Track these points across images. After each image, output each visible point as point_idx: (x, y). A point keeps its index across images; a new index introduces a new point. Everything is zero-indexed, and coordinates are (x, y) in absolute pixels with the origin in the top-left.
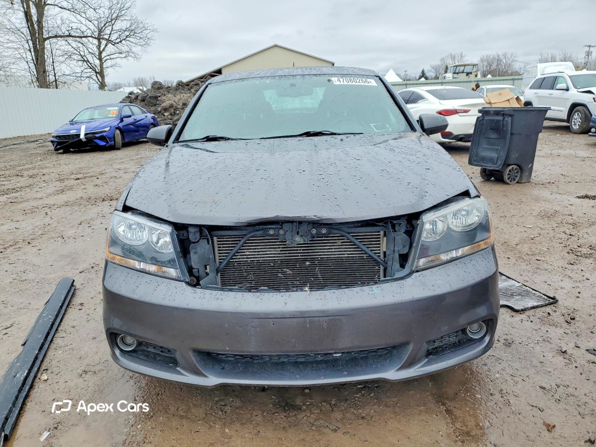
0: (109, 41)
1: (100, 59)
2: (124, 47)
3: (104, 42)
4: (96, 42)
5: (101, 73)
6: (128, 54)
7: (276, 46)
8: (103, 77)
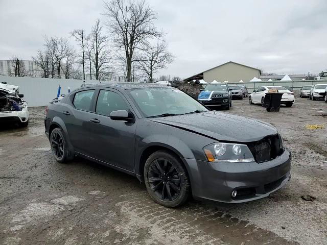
0: (155, 62)
1: (151, 69)
2: (161, 64)
3: (153, 62)
4: (150, 62)
5: (151, 75)
6: (162, 67)
7: (230, 62)
8: (151, 76)
